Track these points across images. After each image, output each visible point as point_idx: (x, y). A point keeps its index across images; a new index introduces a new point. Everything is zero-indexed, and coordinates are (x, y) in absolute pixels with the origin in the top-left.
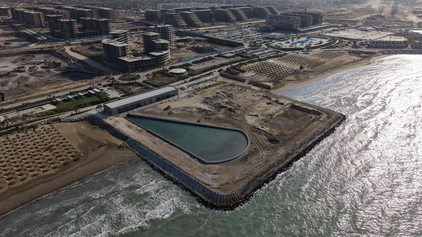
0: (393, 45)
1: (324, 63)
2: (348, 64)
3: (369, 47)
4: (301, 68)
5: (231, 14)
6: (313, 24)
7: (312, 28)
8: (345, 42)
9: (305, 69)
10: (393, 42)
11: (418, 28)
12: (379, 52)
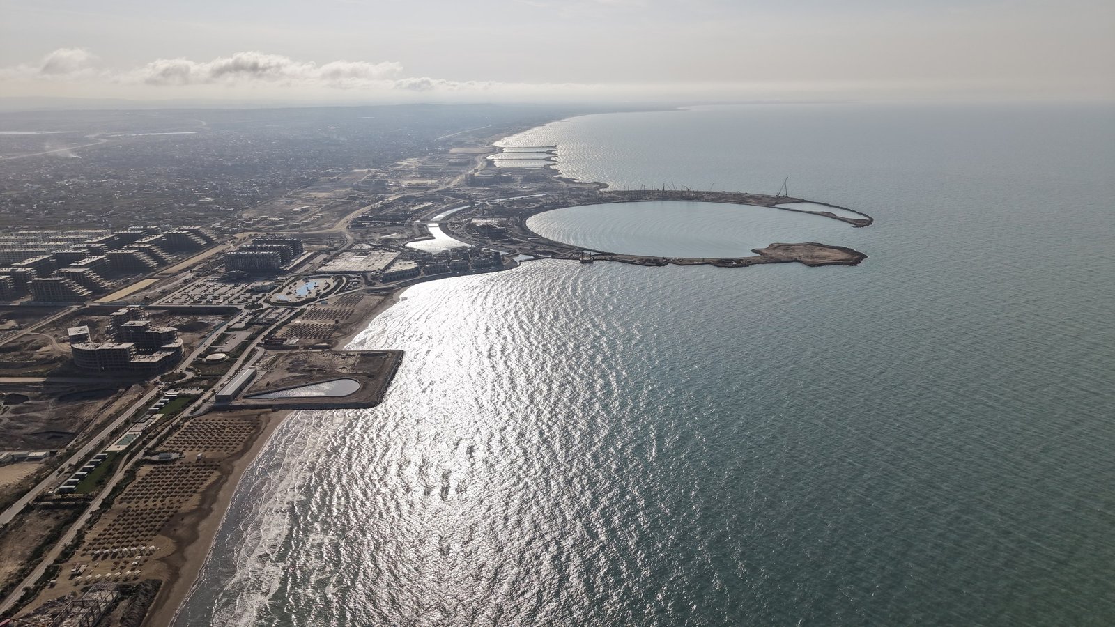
0: (407, 274)
1: (353, 311)
2: (376, 307)
3: (384, 281)
4: (337, 322)
5: (144, 257)
6: (294, 256)
7: (297, 262)
8: (354, 278)
9: (341, 322)
10: (406, 271)
11: (421, 236)
12: (398, 286)
